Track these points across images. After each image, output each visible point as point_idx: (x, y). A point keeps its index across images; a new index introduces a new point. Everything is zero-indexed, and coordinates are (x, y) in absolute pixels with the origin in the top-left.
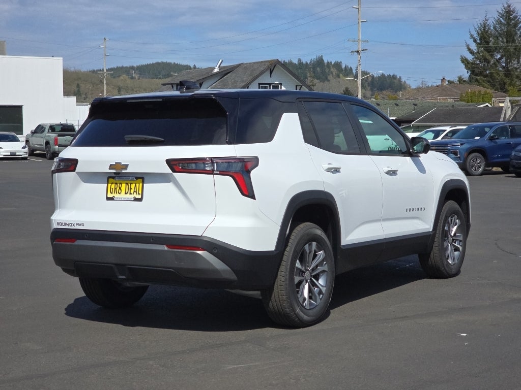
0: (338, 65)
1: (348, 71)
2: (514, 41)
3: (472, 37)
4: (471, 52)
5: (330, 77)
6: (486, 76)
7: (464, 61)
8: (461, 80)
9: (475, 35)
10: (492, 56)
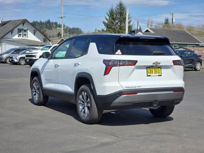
0: (56, 23)
1: (60, 26)
2: (123, 16)
3: (107, 13)
4: (107, 20)
5: (53, 28)
6: (112, 29)
7: (104, 23)
8: (103, 30)
9: (108, 13)
10: (115, 21)
